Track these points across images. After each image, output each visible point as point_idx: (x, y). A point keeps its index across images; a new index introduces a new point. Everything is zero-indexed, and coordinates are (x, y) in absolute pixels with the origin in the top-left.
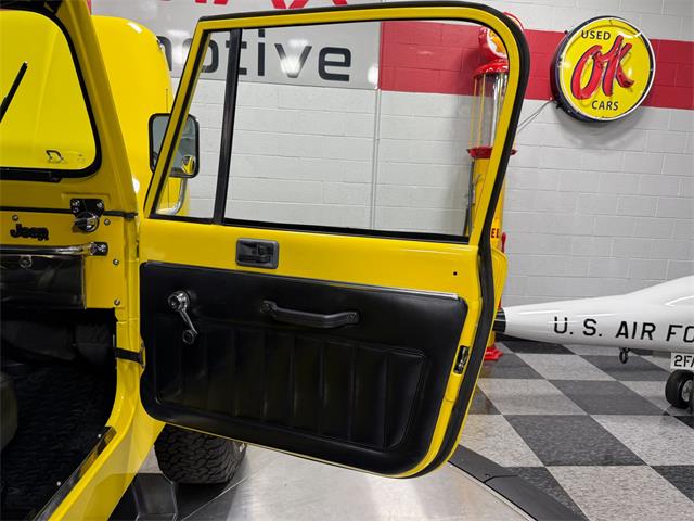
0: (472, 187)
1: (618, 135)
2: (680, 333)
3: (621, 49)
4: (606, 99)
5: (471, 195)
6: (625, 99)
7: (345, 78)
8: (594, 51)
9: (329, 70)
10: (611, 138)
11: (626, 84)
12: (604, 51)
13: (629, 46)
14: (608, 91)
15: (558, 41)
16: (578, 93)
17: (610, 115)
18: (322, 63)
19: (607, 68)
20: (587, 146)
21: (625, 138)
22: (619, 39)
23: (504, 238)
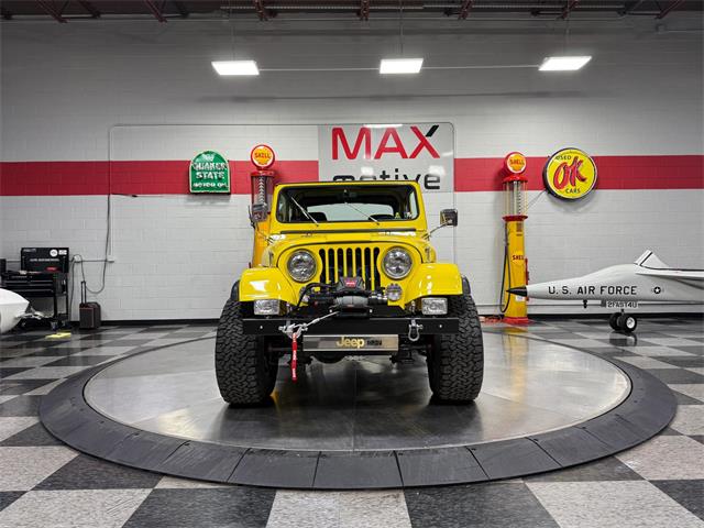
0: (506, 235)
1: (583, 205)
2: (606, 290)
3: (577, 163)
4: (573, 188)
5: (506, 240)
6: (583, 188)
7: (438, 188)
8: (564, 165)
9: (429, 184)
10: (580, 207)
11: (583, 180)
12: (569, 165)
13: (581, 162)
14: (574, 184)
15: (545, 161)
16: (557, 186)
17: (577, 195)
18: (426, 182)
19: (572, 173)
20: (567, 211)
21: (587, 206)
22: (576, 158)
23: (526, 261)
